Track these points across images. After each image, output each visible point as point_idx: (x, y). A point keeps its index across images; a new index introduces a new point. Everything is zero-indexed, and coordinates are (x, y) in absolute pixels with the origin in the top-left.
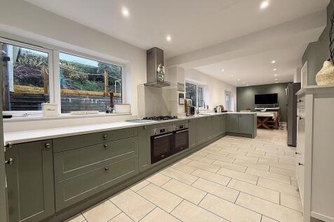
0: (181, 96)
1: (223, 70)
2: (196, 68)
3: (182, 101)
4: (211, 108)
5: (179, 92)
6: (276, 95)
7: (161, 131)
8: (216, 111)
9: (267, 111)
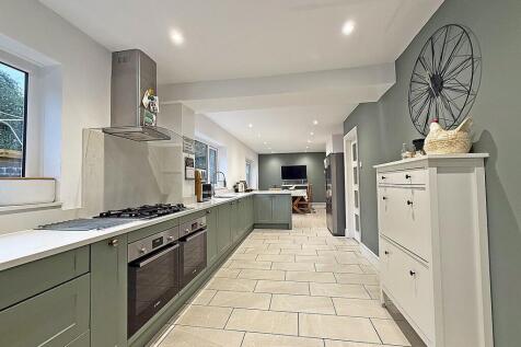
0: (188, 163)
1: (251, 126)
2: (209, 115)
3: (191, 172)
4: (230, 186)
5: (185, 155)
6: (305, 167)
7: (155, 243)
8: (237, 191)
9: (296, 188)
